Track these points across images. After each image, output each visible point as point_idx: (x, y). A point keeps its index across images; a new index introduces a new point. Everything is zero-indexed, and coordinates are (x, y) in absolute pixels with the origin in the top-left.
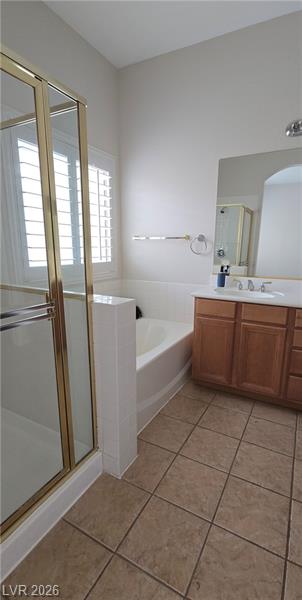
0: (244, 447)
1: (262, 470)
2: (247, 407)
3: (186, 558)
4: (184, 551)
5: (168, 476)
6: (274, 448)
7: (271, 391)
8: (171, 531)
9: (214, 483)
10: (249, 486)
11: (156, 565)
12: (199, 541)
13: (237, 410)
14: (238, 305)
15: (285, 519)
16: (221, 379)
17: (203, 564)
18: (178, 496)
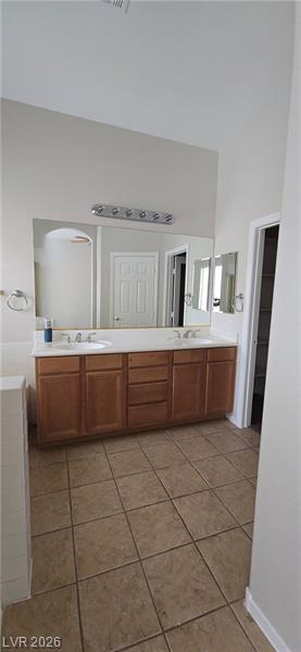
0: (120, 483)
1: (142, 492)
2: (98, 448)
3: (143, 605)
4: (138, 601)
5: (79, 554)
6: (139, 470)
7: (116, 425)
8: (117, 597)
9: (119, 527)
10: (143, 510)
11: (126, 635)
12: (141, 583)
13: (94, 454)
14: (82, 358)
15: (176, 515)
16: (72, 432)
17: (157, 596)
18: (100, 563)
